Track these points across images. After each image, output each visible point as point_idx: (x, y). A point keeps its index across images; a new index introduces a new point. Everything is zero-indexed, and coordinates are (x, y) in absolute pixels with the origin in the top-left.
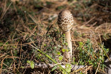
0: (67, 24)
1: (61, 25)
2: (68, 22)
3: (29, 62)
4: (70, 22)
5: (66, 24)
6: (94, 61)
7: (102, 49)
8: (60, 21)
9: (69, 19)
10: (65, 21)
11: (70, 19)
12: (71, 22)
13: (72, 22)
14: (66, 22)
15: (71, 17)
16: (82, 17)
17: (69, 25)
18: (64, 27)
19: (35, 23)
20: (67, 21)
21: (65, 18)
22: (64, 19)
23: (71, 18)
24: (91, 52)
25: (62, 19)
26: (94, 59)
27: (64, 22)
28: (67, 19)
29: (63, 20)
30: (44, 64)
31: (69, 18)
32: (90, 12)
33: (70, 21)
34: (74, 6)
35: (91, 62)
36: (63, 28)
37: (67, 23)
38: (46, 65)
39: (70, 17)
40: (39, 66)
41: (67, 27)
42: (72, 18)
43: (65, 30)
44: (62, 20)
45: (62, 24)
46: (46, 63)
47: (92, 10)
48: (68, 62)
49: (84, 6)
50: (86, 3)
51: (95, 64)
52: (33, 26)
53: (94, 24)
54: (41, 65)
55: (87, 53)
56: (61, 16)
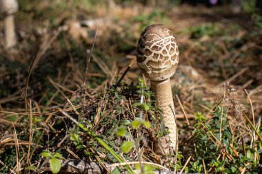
0: (161, 60)
1: (145, 62)
2: (161, 56)
3: (46, 154)
4: (168, 55)
5: (157, 60)
6: (232, 163)
7: (256, 134)
8: (142, 54)
9: (164, 48)
10: (154, 52)
11: (167, 47)
12: (170, 56)
13: (175, 55)
14: (158, 55)
15: (170, 42)
16: (221, 72)
17: (166, 64)
18: (153, 69)
19: (105, 75)
20: (160, 52)
21: (154, 44)
22: (152, 47)
23: (171, 46)
24: (226, 138)
25: (147, 47)
26: (230, 157)
27: (153, 55)
28: (161, 48)
29: (150, 49)
30: (93, 164)
31: (165, 46)
32: (239, 60)
33: (168, 52)
34: (204, 48)
35: (220, 166)
36: (150, 72)
37: (159, 59)
38: (96, 166)
39: (167, 44)
40: (77, 167)
41: (159, 70)
42: (173, 45)
43: (157, 79)
44: (147, 49)
45: (147, 60)
46: (97, 162)
47: (243, 56)
48: (162, 162)
49: (224, 49)
50: (231, 42)
51: (231, 170)
52: (99, 81)
53: (246, 85)
54: (84, 167)
55: (213, 141)
56: (145, 38)
